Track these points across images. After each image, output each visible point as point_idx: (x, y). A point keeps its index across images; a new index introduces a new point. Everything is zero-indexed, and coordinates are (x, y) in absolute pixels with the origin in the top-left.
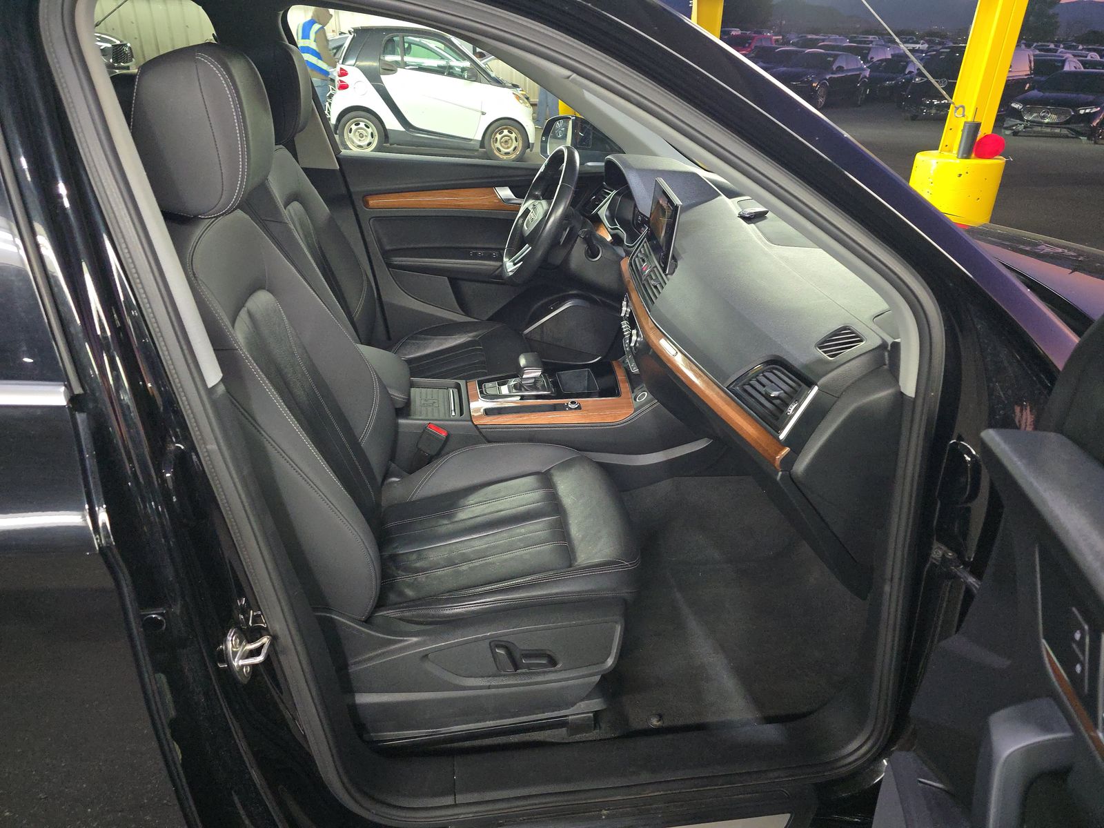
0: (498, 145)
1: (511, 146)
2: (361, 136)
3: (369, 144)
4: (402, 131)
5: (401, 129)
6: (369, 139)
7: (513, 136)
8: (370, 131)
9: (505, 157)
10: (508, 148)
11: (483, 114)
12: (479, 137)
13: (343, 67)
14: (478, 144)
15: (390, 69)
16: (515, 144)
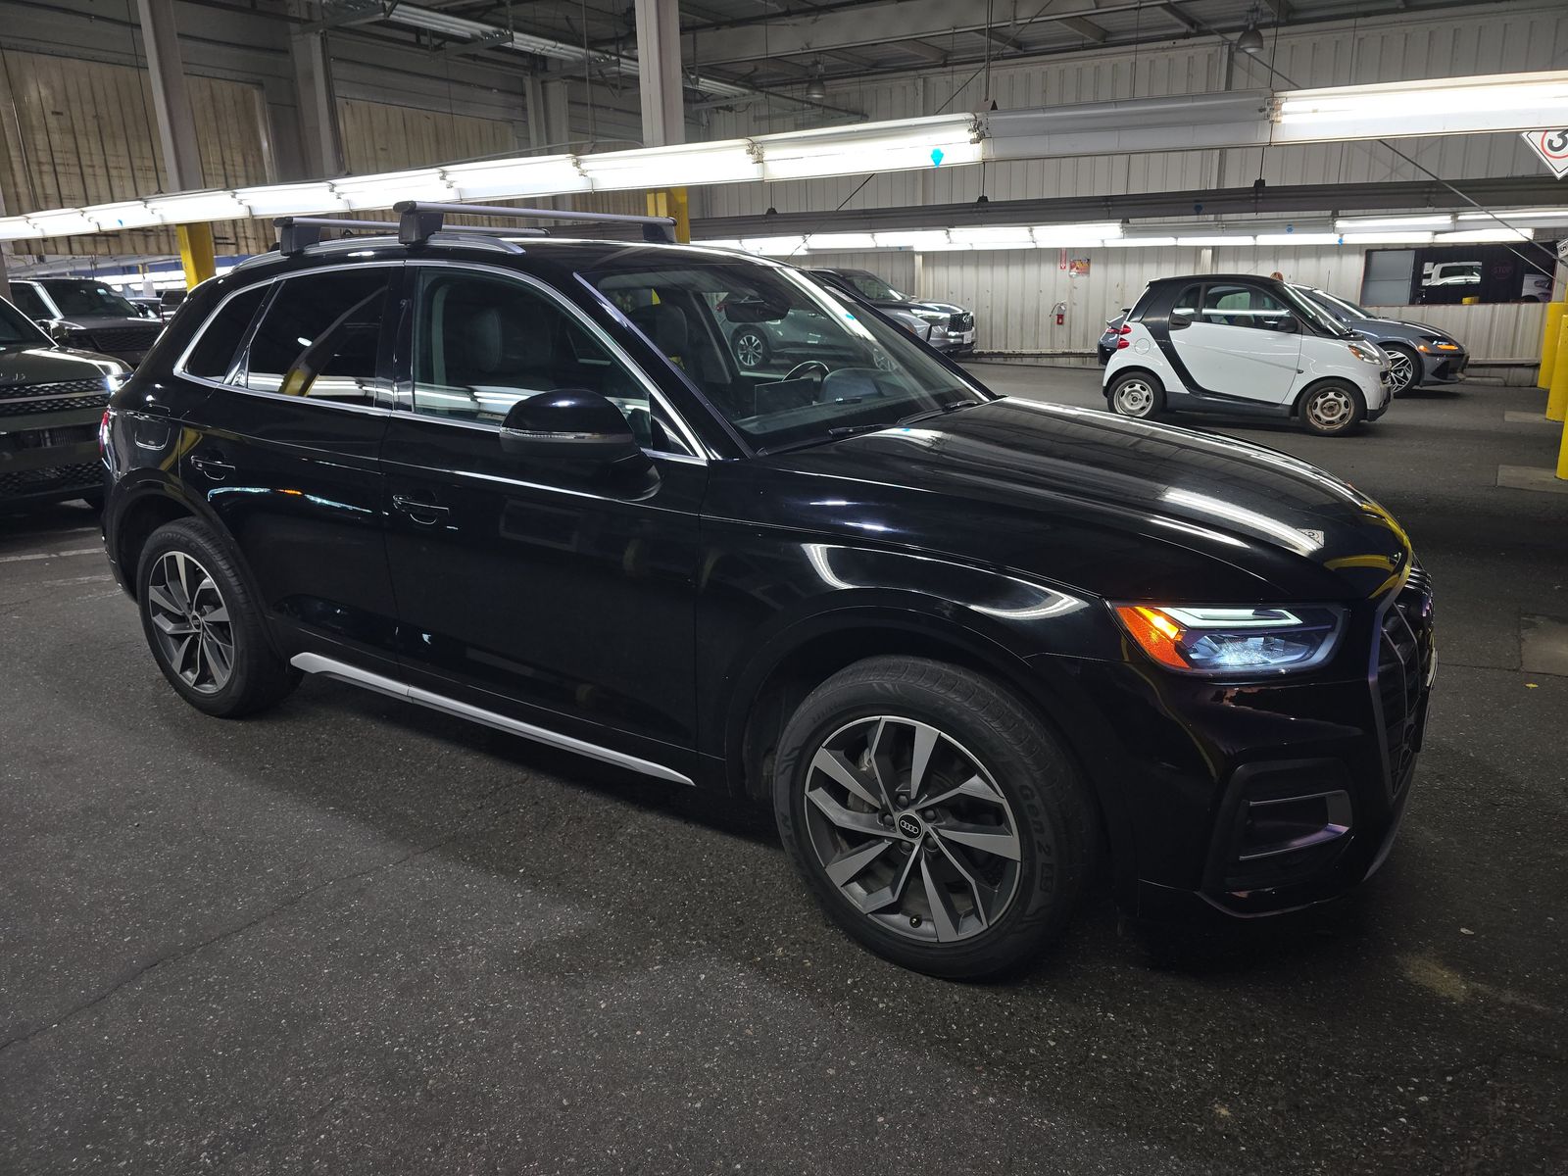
0: (1318, 411)
1: (1338, 413)
2: (1135, 399)
3: (1143, 408)
4: (1185, 394)
5: (1184, 390)
6: (1143, 403)
7: (1343, 400)
8: (1145, 393)
9: (1325, 428)
10: (1333, 415)
11: (1300, 372)
12: (1290, 401)
13: (1129, 324)
14: (1288, 410)
15: (1182, 323)
16: (1343, 410)
